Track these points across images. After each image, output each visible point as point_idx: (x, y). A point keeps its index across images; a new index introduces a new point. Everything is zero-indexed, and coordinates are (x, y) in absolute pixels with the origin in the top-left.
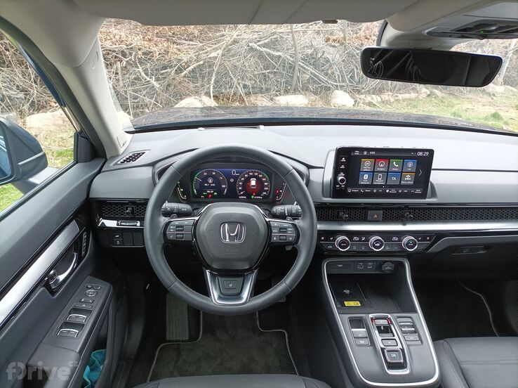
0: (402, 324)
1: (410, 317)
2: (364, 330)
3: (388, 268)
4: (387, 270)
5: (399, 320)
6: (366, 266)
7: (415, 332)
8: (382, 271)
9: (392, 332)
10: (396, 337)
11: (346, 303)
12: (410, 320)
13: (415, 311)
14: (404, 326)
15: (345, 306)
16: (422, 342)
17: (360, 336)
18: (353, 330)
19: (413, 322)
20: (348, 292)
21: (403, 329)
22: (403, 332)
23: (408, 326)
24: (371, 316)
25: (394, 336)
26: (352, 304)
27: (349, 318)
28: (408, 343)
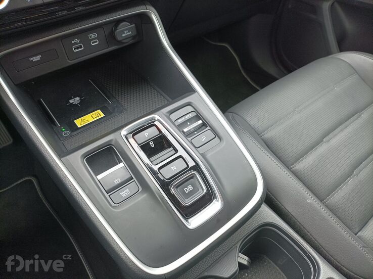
0: (180, 121)
1: (189, 104)
2: (121, 165)
3: (126, 32)
4: (127, 38)
5: (174, 116)
6: (87, 42)
7: (205, 125)
8: (120, 42)
9: (170, 145)
10: (181, 152)
11: (79, 123)
12: (189, 109)
13: (192, 91)
14: (184, 124)
15: (78, 128)
16: (220, 138)
17: (118, 181)
18: (100, 177)
19: (196, 110)
20: (76, 100)
21: (185, 130)
22: (187, 135)
23: (191, 121)
24: (124, 132)
25: (176, 151)
26: (89, 118)
27: (84, 156)
28: (201, 150)
